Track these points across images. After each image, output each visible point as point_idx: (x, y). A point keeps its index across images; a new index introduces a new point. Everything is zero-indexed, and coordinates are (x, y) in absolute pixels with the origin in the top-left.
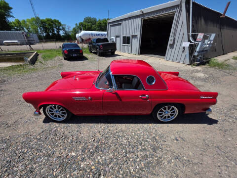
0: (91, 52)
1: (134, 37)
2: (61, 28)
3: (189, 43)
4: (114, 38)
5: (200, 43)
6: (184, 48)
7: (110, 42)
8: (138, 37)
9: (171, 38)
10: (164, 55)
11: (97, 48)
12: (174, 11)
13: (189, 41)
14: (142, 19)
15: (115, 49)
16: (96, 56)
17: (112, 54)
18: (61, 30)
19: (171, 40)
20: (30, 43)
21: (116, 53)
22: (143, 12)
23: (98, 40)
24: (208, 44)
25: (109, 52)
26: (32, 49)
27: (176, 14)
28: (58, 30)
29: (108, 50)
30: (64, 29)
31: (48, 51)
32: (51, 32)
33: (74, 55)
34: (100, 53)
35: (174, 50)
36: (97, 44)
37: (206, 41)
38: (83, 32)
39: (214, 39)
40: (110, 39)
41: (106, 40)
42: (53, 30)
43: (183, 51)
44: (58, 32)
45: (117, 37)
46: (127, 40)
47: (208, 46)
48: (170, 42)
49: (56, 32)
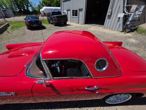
0: (50, 23)
1: (81, 10)
2: (29, 5)
3: (124, 14)
4: (66, 11)
5: (133, 14)
6: (119, 18)
7: (63, 14)
8: (84, 10)
9: (109, 10)
10: (103, 24)
11: (53, 20)
13: (124, 12)
15: (67, 20)
16: (53, 26)
17: (65, 24)
18: (30, 6)
19: (109, 12)
20: (7, 17)
21: (68, 23)
23: (54, 13)
24: (138, 15)
25: (63, 22)
26: (6, 21)
28: (28, 6)
29: (61, 21)
30: (31, 6)
31: (18, 22)
32: (22, 8)
33: (34, 26)
34: (55, 23)
35: (111, 20)
36: (52, 16)
37: (137, 12)
38: (45, 8)
39: (143, 10)
40: (63, 13)
41: (60, 13)
42: (24, 7)
43: (118, 21)
44: (27, 8)
45: (68, 10)
46: (75, 13)
47: (138, 16)
48: (108, 14)
49: (26, 8)
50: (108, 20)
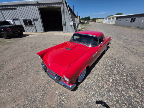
4: (11, 21)
6: (71, 25)
9: (63, 20)
12: (60, 5)
13: (72, 22)
14: (38, 7)
15: (23, 30)
17: (21, 35)
19: (64, 22)
22: (38, 2)
27: (61, 7)
34: (8, 36)
43: (71, 27)
45: (14, 20)
50: (65, 27)
